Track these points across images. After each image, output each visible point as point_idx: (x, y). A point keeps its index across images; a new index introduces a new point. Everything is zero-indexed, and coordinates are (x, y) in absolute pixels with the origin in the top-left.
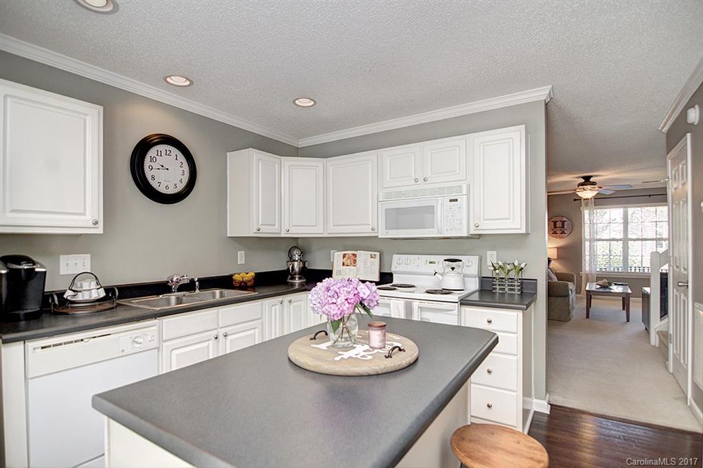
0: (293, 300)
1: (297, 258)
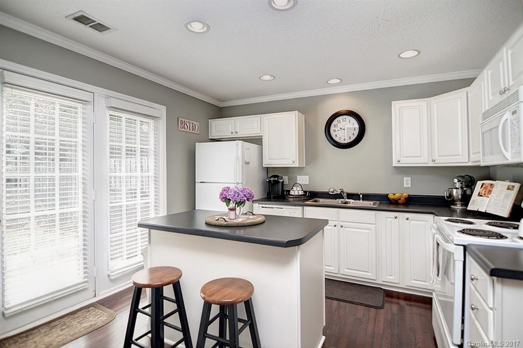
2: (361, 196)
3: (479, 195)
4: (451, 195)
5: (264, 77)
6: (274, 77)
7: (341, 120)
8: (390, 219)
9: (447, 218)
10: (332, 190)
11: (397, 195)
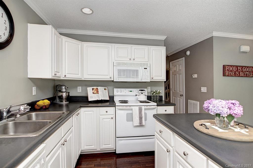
1: (64, 90)
3: (93, 93)
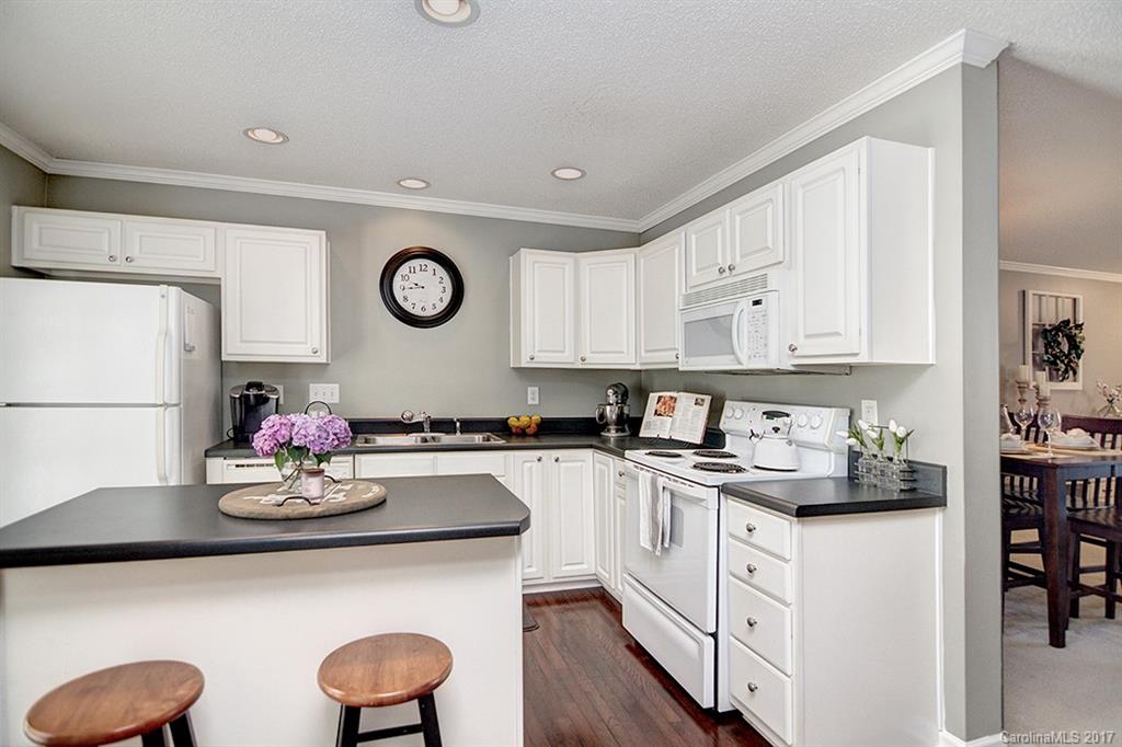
0: (560, 459)
2: (458, 424)
3: (656, 413)
4: (602, 416)
5: (257, 131)
6: (286, 139)
7: (418, 269)
8: (529, 464)
9: (648, 451)
10: (407, 415)
11: (524, 420)
